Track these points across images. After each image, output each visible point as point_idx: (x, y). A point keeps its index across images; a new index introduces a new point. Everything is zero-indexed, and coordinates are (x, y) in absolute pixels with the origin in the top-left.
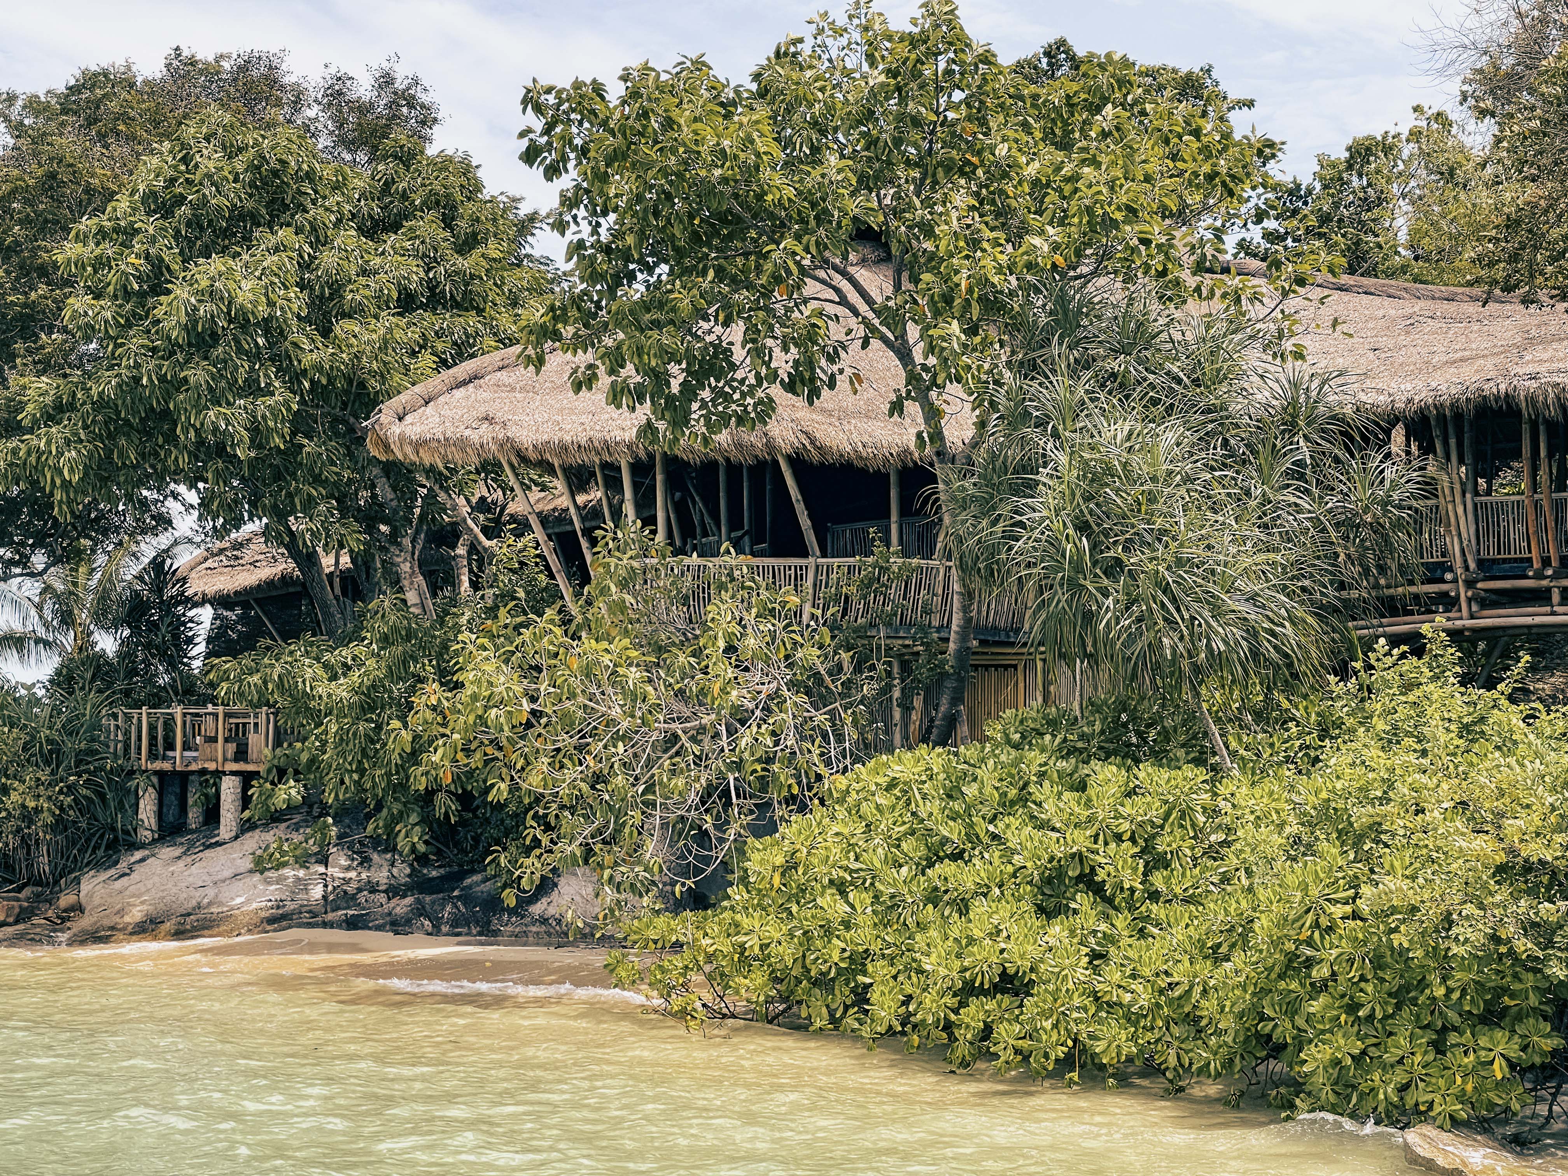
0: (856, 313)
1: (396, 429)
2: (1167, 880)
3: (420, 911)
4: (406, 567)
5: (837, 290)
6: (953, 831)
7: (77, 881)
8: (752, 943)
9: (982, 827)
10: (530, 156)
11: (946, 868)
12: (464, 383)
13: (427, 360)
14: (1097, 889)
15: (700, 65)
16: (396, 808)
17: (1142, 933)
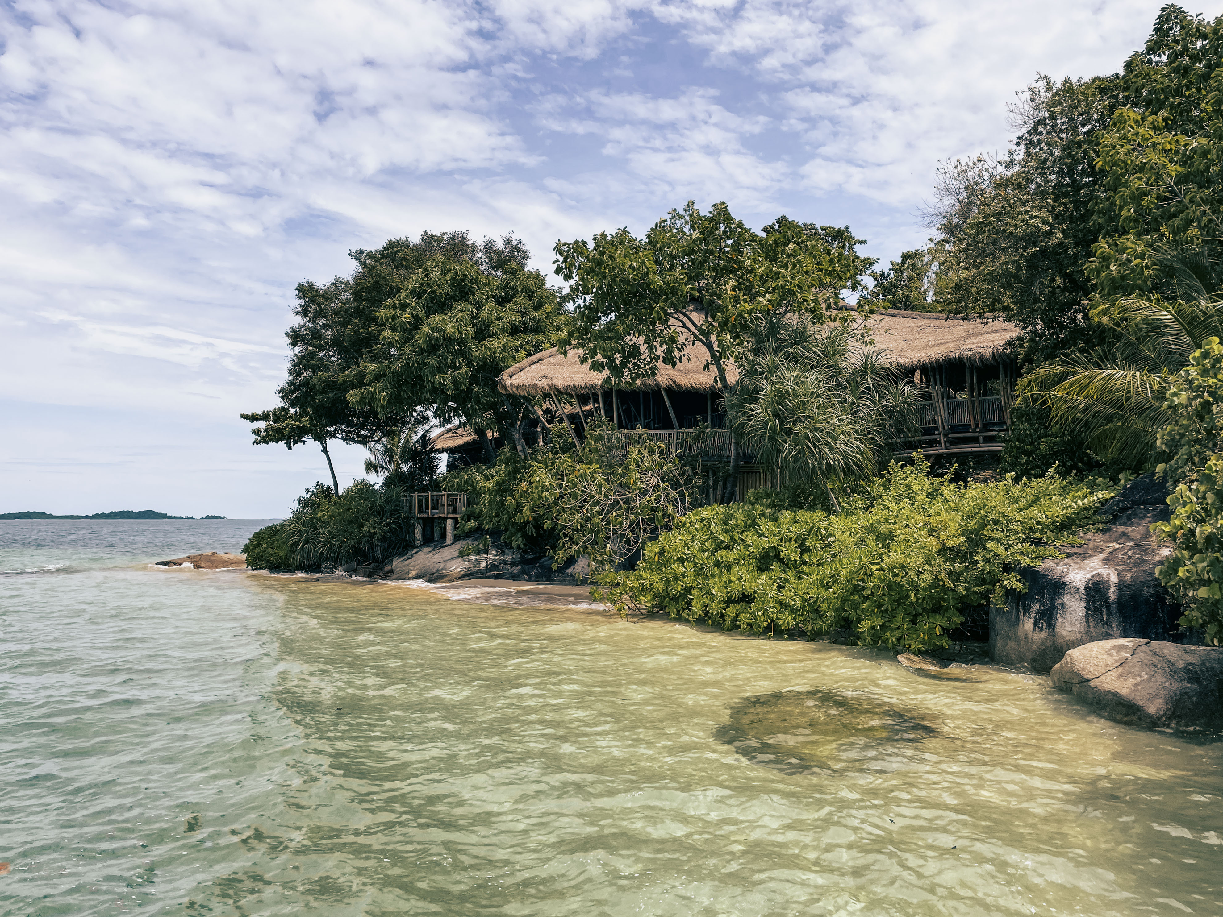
0: (689, 330)
1: (509, 381)
2: (809, 557)
3: (523, 572)
4: (517, 436)
5: (682, 322)
6: (723, 537)
7: (392, 561)
8: (647, 583)
9: (737, 536)
10: (558, 271)
11: (722, 553)
12: (536, 363)
13: (523, 353)
14: (781, 561)
15: (625, 232)
16: (513, 530)
17: (800, 578)
